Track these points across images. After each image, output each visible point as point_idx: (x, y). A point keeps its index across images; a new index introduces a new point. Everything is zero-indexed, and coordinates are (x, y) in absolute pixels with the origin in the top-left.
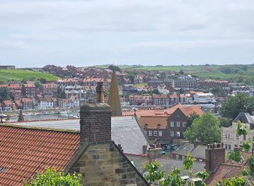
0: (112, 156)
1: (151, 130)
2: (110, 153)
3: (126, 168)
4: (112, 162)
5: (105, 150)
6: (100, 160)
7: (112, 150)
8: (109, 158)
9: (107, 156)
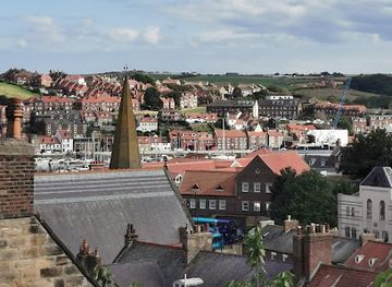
0: (34, 241)
1: (202, 196)
2: (30, 236)
3: (64, 267)
4: (33, 254)
5: (20, 231)
6: (8, 249)
7: (34, 230)
8: (28, 245)
9: (23, 242)
